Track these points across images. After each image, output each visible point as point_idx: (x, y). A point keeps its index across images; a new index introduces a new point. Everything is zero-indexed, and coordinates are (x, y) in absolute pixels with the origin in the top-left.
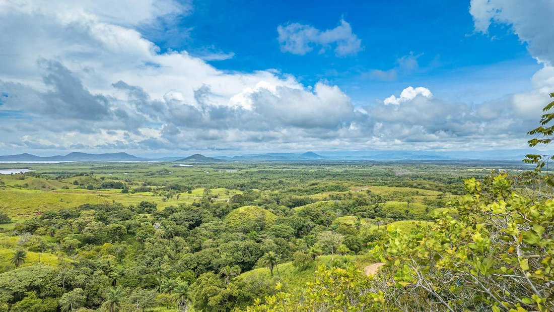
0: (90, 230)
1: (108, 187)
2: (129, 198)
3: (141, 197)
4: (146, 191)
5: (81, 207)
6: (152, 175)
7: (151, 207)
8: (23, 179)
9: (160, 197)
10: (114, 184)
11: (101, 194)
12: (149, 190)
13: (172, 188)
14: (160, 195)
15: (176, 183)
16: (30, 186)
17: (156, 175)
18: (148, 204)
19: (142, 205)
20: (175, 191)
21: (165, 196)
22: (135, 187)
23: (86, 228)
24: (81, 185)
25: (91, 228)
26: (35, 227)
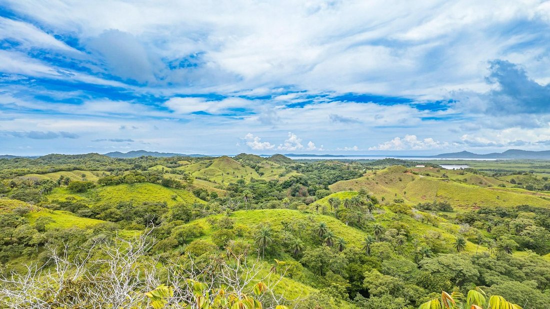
0: (529, 234)
5: (519, 207)
8: (463, 174)
11: (543, 197)
16: (469, 181)
23: (524, 231)
24: (518, 184)
25: (531, 232)
26: (473, 219)
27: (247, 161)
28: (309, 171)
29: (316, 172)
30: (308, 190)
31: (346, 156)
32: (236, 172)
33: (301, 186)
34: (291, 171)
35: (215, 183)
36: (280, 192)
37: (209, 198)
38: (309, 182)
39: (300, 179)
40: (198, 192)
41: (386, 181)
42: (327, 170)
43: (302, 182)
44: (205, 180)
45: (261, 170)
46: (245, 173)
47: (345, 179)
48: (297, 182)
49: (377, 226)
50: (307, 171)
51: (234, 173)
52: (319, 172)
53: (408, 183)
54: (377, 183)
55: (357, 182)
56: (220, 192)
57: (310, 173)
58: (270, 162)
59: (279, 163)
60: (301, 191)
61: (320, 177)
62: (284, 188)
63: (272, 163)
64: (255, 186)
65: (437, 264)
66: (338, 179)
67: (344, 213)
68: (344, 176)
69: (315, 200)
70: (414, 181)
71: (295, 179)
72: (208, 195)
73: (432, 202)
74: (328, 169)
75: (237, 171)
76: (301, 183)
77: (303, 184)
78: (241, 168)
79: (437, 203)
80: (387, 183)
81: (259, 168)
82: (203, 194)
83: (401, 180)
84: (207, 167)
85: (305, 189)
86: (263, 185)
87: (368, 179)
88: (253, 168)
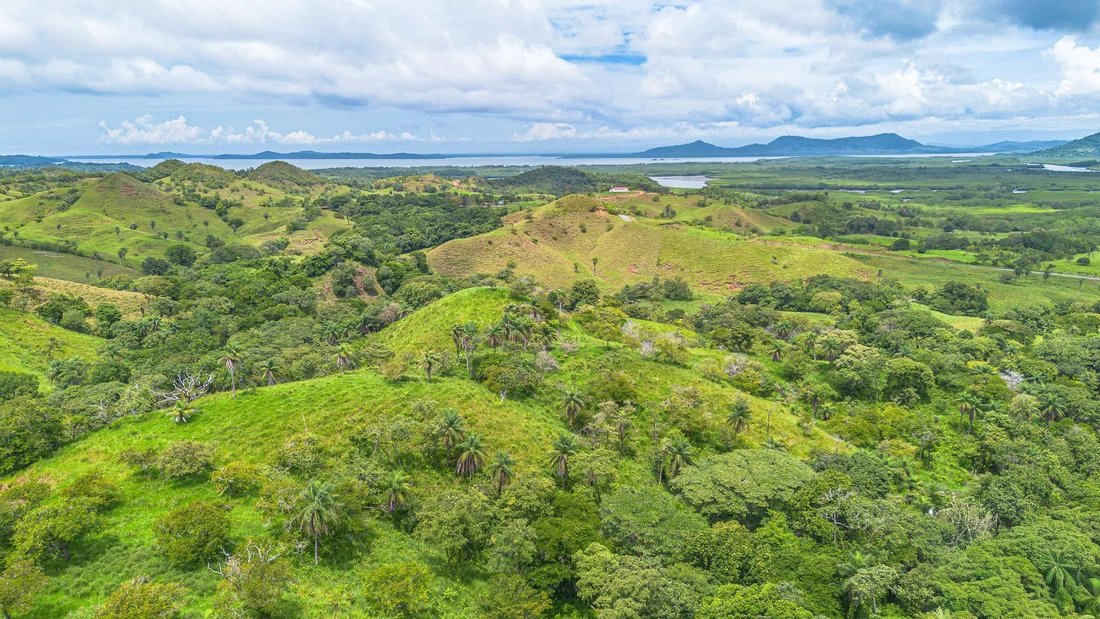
0: (851, 363)
1: (862, 229)
2: (915, 267)
3: (943, 264)
4: (953, 248)
5: (811, 280)
6: (965, 197)
7: (972, 297)
8: (704, 206)
9: (994, 269)
10: (877, 225)
11: (850, 252)
12: (963, 245)
13: (1027, 243)
14: (995, 264)
15: (1036, 229)
16: (715, 221)
17: (974, 200)
18: (965, 291)
19: (951, 292)
20: (1038, 254)
21: (1010, 267)
22: (923, 233)
23: (843, 357)
24: (805, 222)
25: (855, 360)
26: (747, 336)
27: (187, 183)
28: (369, 212)
29: (386, 214)
30: (377, 274)
31: (450, 156)
32: (158, 221)
33: (359, 267)
34: (319, 214)
35: (100, 259)
36: (304, 288)
37: (91, 322)
38: (378, 254)
39: (355, 247)
40: (53, 311)
41: (554, 235)
42: (415, 209)
43: (361, 254)
44: (65, 251)
45: (234, 213)
46: (187, 222)
47: (460, 232)
48: (348, 255)
49: (572, 395)
50: (364, 213)
51: (153, 224)
52: (395, 216)
53: (598, 236)
54: (535, 241)
55: (490, 243)
56: (125, 300)
57: (372, 217)
58: (254, 185)
59: (280, 185)
60: (358, 280)
61: (399, 229)
62: (313, 275)
63: (260, 187)
64: (230, 276)
65: (710, 485)
66: (443, 233)
67: (493, 367)
68: (457, 225)
69: (404, 314)
70: (612, 232)
71: (341, 250)
72: (89, 314)
73: (649, 280)
74: (417, 204)
75: (163, 216)
76: (357, 259)
77: (364, 262)
78: (175, 209)
79: (662, 282)
80: (555, 239)
81: (229, 205)
82: (69, 314)
83: (584, 231)
84: (63, 209)
85: (370, 273)
86: (254, 270)
87: (514, 232)
88: (210, 206)
